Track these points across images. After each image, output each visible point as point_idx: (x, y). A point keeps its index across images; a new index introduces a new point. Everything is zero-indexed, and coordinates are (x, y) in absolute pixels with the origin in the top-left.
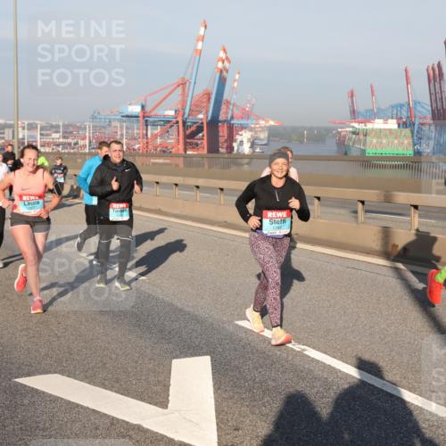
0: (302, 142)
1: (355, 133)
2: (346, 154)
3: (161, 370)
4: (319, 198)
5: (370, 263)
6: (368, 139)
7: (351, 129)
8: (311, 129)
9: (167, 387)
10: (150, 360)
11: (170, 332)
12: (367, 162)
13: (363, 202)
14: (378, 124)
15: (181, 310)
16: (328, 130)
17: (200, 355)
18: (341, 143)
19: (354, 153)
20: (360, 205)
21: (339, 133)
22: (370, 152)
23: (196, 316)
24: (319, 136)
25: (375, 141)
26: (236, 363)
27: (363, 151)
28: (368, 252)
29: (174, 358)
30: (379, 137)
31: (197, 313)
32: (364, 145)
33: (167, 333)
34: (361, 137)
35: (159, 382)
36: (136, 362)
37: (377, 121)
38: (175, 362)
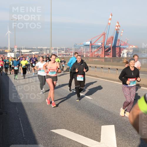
3: (98, 129)
9: (100, 135)
10: (94, 125)
11: (100, 117)
15: (104, 109)
17: (111, 125)
23: (109, 111)
26: (123, 128)
29: (102, 125)
31: (109, 110)
33: (99, 117)
35: (97, 133)
36: (90, 126)
38: (102, 127)
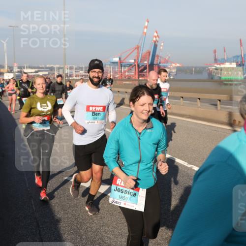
0: (192, 74)
1: (216, 69)
2: (212, 79)
4: (199, 99)
5: (223, 128)
6: (223, 72)
7: (214, 68)
8: (196, 68)
12: (221, 82)
13: (220, 101)
14: (227, 65)
16: (204, 68)
18: (210, 73)
19: (216, 78)
20: (219, 102)
21: (209, 69)
22: (223, 78)
24: (200, 71)
25: (225, 73)
27: (220, 77)
28: (222, 123)
30: (227, 71)
32: (221, 74)
34: (219, 71)
37: (227, 63)
